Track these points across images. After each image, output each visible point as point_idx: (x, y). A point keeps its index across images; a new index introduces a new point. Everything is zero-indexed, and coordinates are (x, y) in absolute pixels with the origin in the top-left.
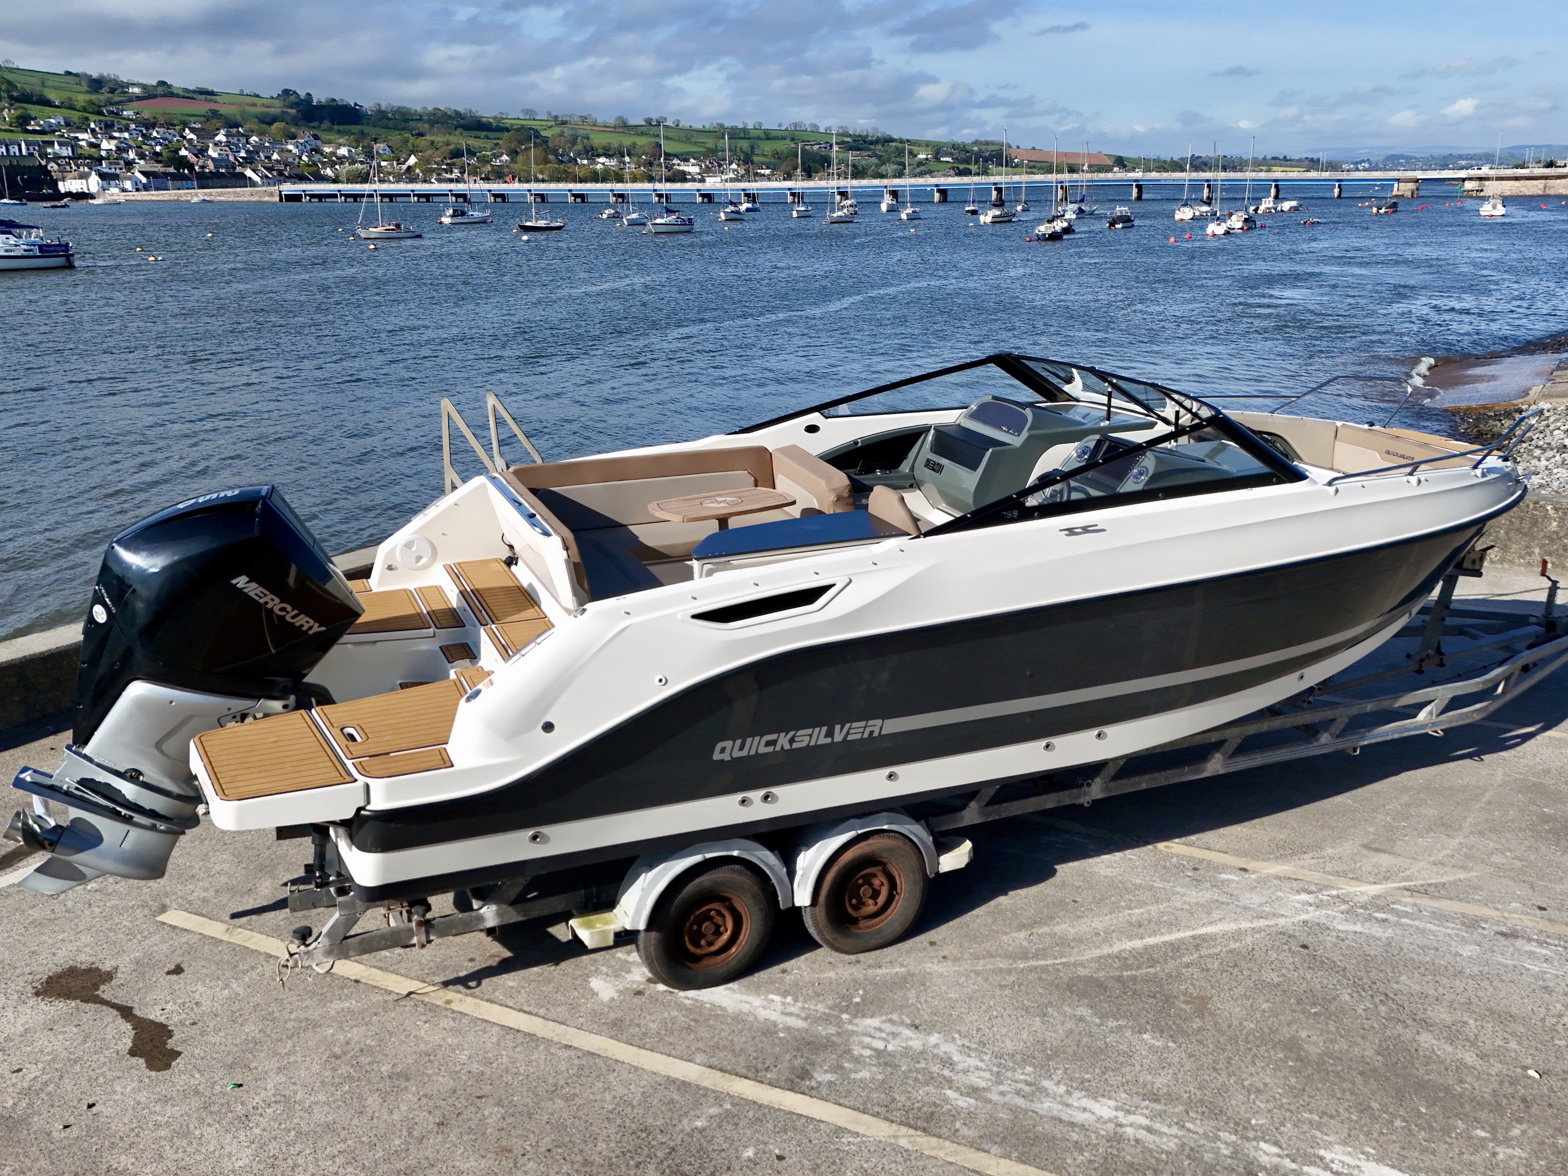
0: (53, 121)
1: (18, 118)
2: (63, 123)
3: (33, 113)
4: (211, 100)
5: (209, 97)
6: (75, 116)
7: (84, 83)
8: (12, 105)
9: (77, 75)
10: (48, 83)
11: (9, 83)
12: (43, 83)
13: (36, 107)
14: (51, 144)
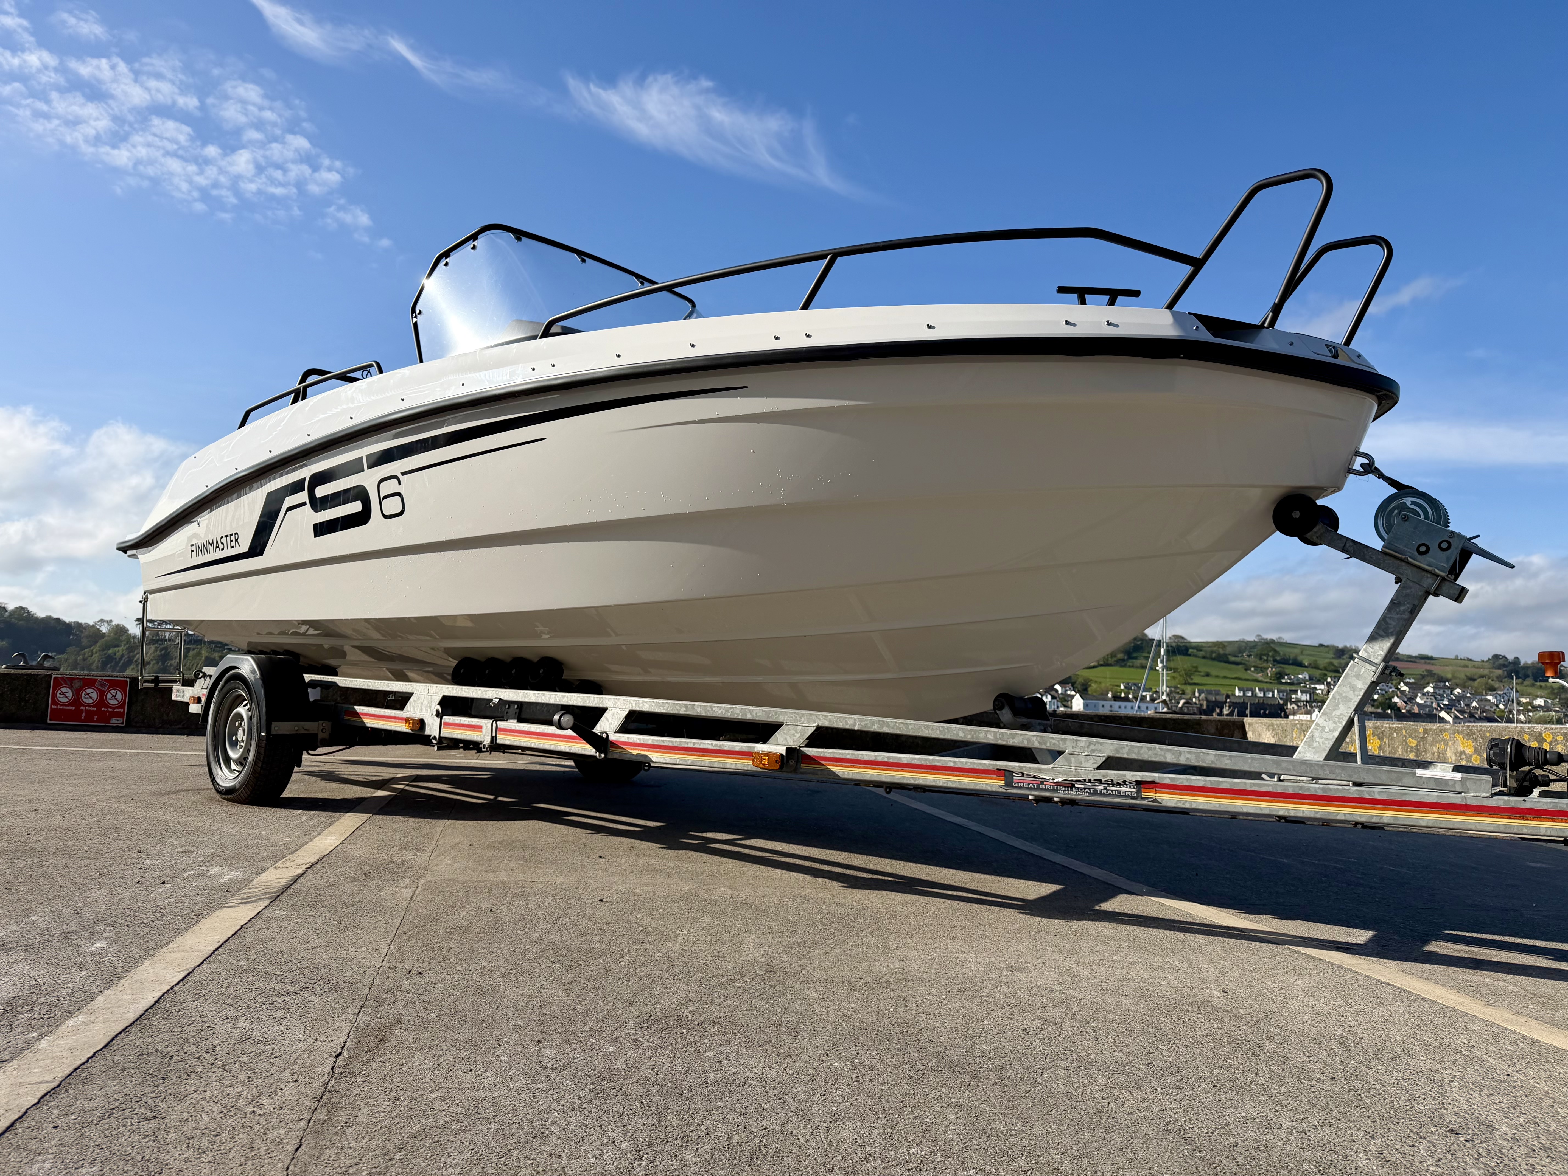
0: (1300, 676)
1: (1277, 674)
2: (1307, 678)
3: (1287, 671)
4: (1429, 663)
5: (1428, 661)
6: (1317, 673)
7: (1331, 652)
8: (1274, 665)
9: (1327, 646)
10: (1305, 652)
11: (1275, 651)
12: (1302, 652)
13: (1291, 667)
14: (1295, 692)
